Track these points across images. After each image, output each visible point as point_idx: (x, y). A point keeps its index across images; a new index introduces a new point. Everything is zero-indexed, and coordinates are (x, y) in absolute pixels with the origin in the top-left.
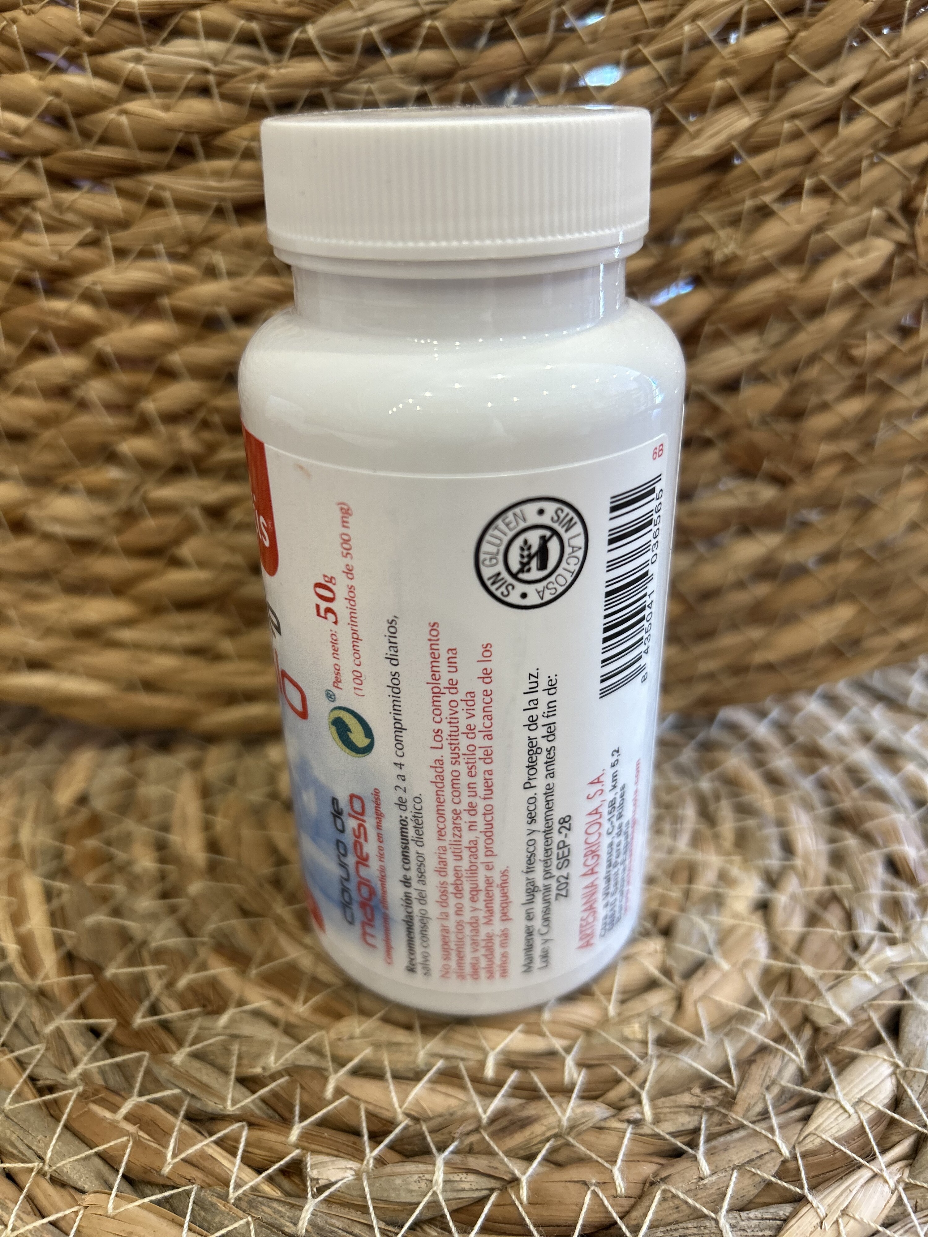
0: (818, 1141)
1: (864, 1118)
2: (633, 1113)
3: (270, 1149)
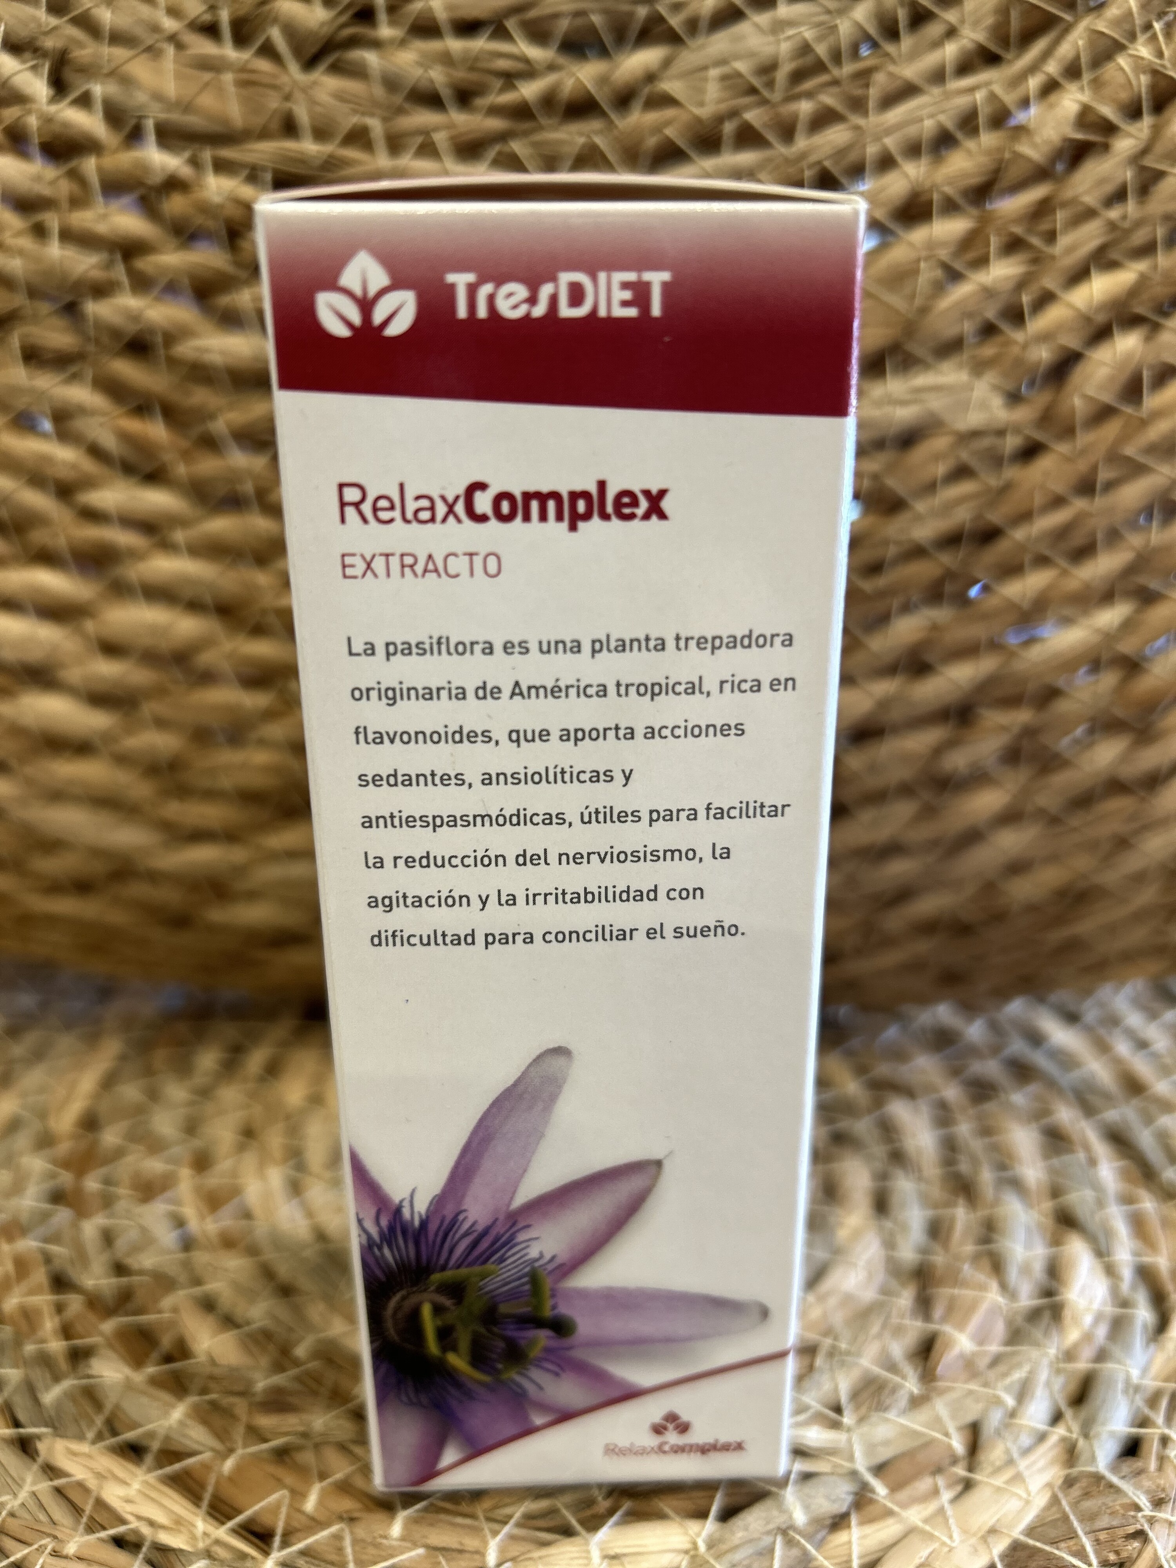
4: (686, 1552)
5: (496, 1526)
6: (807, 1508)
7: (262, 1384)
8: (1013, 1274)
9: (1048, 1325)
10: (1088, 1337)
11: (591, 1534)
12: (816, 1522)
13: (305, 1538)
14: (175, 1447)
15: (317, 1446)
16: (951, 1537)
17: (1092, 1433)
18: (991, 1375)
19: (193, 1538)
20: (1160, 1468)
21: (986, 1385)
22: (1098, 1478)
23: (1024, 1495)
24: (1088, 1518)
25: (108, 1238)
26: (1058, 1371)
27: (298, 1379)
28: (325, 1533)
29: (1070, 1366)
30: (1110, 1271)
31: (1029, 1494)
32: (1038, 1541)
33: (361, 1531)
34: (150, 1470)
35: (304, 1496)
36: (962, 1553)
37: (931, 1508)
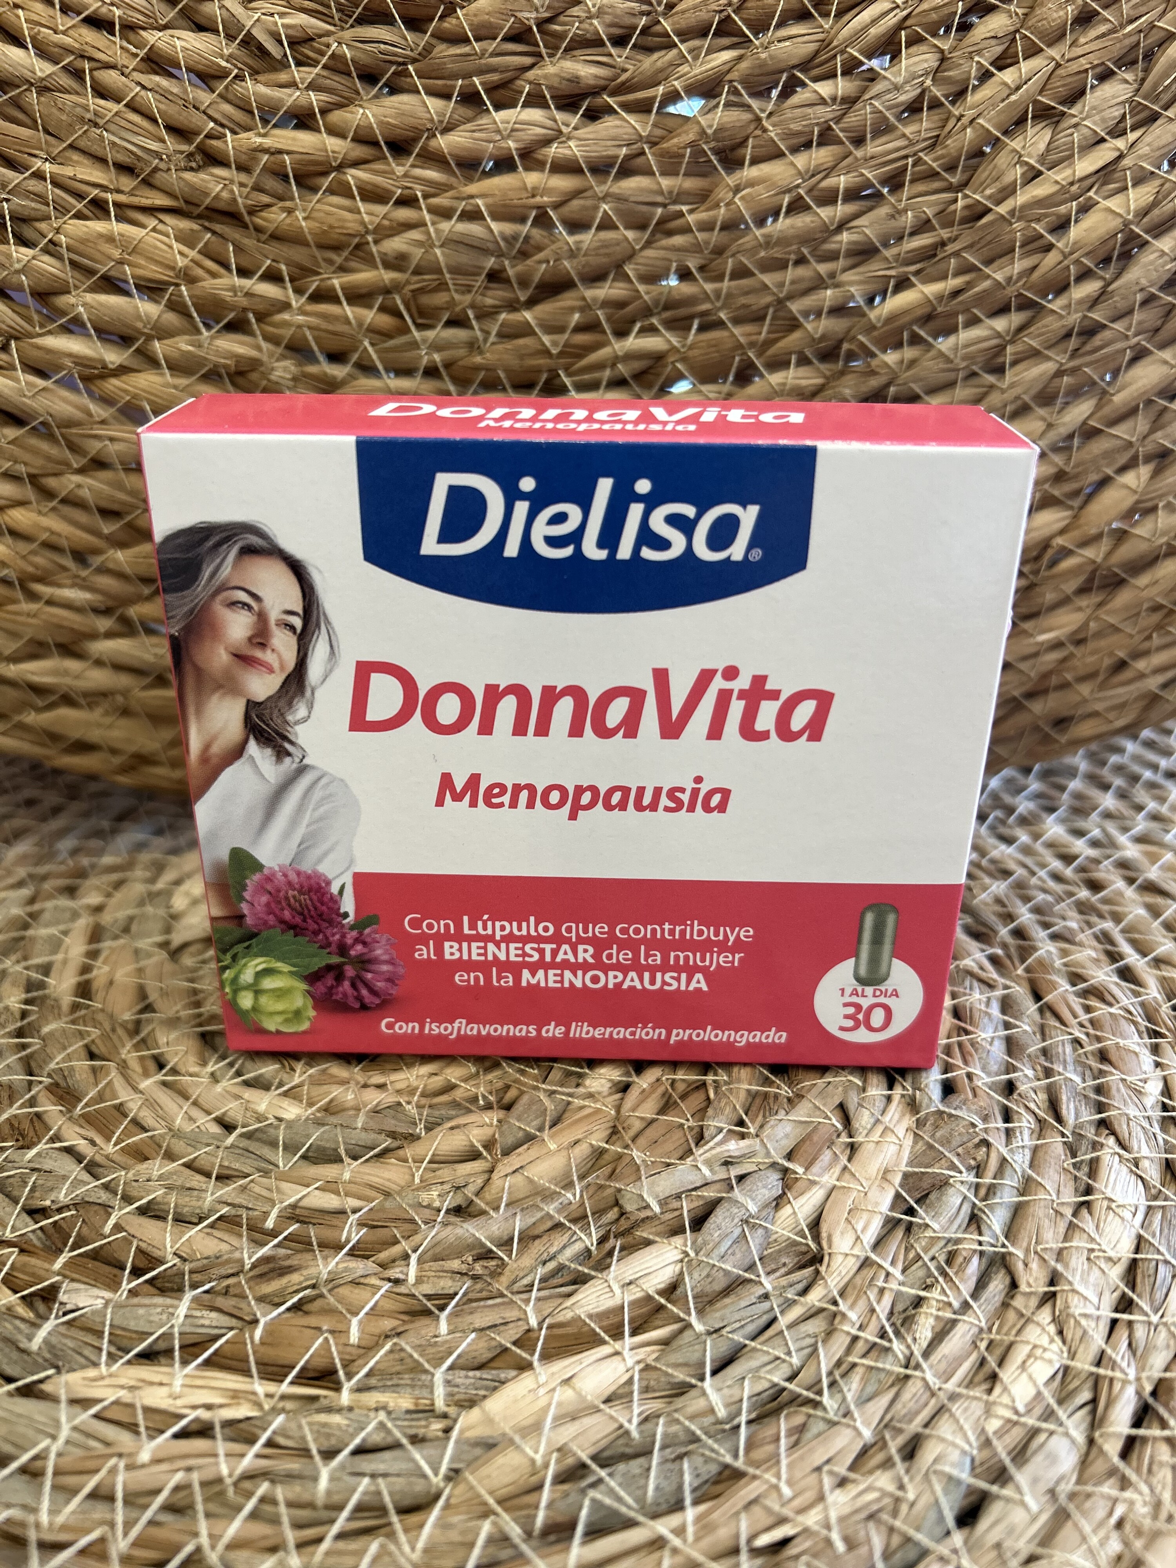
0: (569, 1315)
1: (628, 1298)
2: (395, 1273)
3: (33, 1275)
4: (681, 1261)
5: (524, 1296)
6: (753, 1199)
7: (250, 1259)
11: (605, 1273)
12: (765, 1206)
13: (367, 1364)
14: (194, 1338)
16: (862, 1185)
17: (921, 1087)
19: (257, 1403)
20: (975, 1095)
22: (940, 1113)
23: (897, 1141)
24: (946, 1141)
27: (283, 1245)
28: (382, 1352)
31: (900, 1140)
32: (921, 1168)
34: (184, 1365)
35: (347, 1332)
36: (873, 1194)
37: (837, 1170)
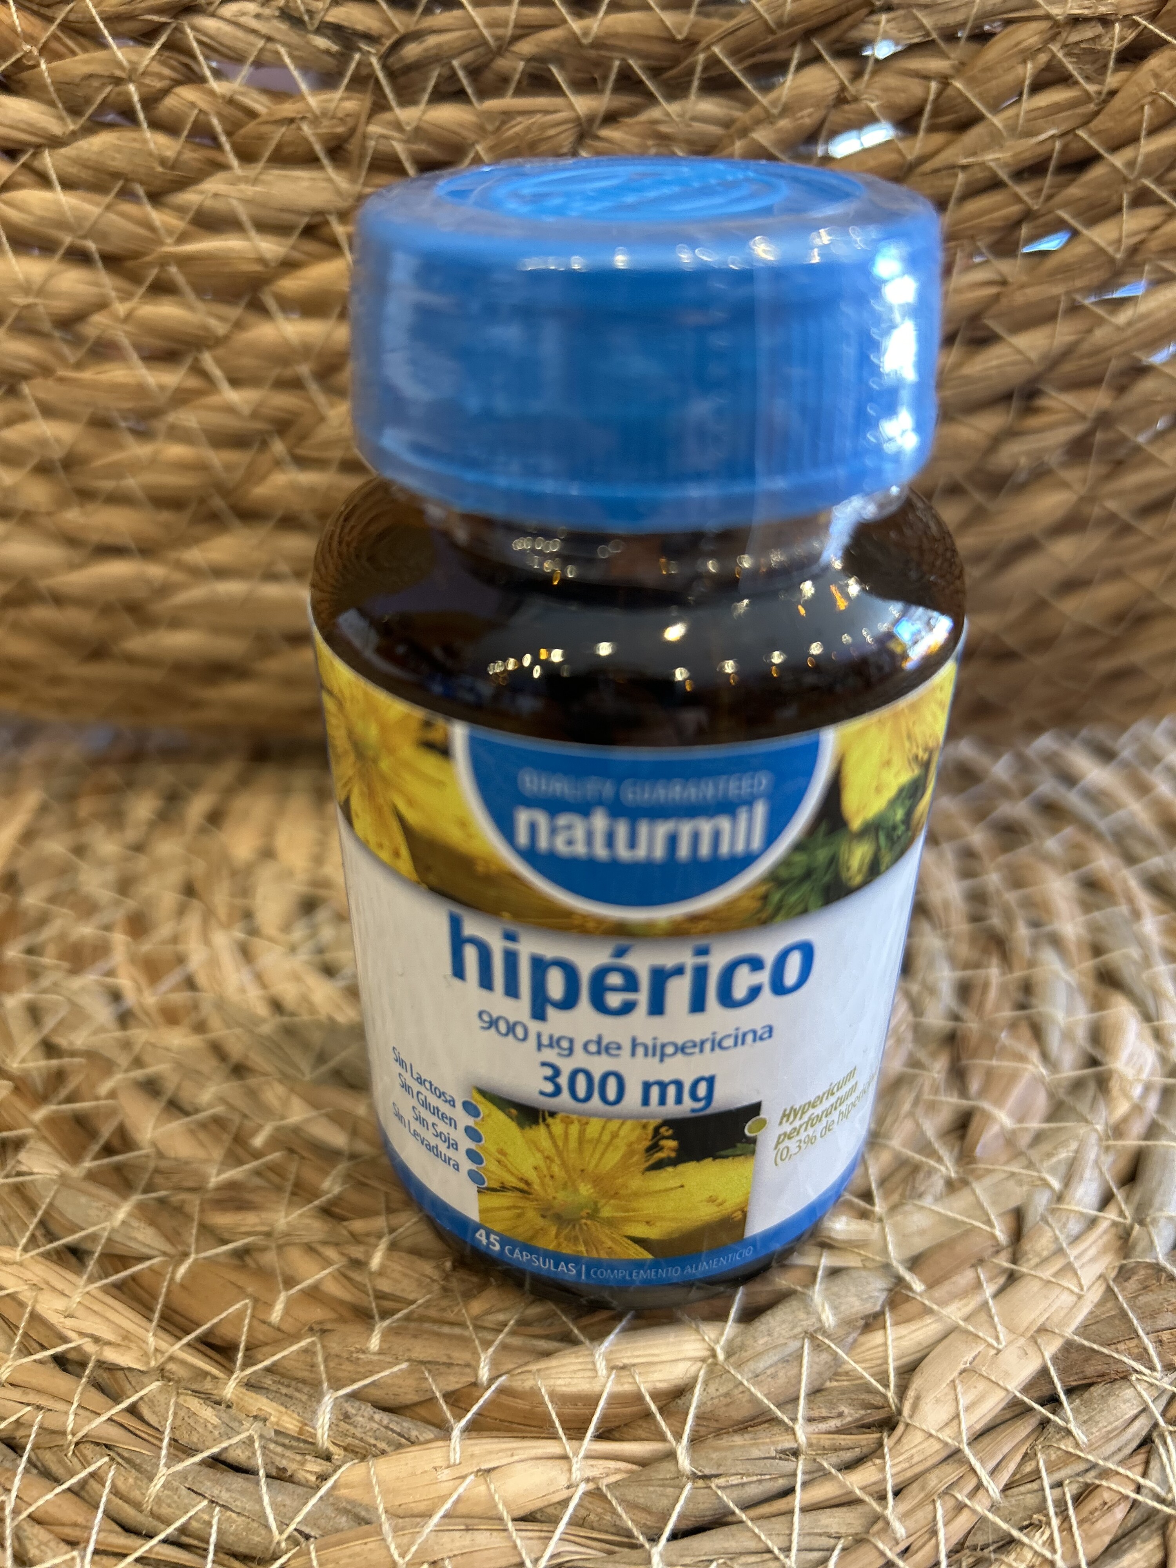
1: (611, 1388)
2: (359, 1252)
4: (703, 1360)
6: (835, 1308)
7: (216, 1178)
8: (1054, 1041)
9: (1095, 1098)
10: (1138, 1109)
11: (596, 1343)
12: (847, 1323)
13: (273, 1355)
14: (119, 1250)
15: (280, 1248)
16: (997, 1338)
17: (1148, 1219)
18: (1035, 1155)
19: (146, 1354)
21: (1030, 1165)
22: (1158, 1269)
23: (1077, 1290)
24: (1149, 1315)
25: (34, 1013)
26: (1107, 1149)
27: (258, 1173)
28: (295, 1348)
29: (1120, 1143)
30: (1158, 1036)
31: (1082, 1289)
32: (1094, 1342)
33: (334, 1346)
34: (91, 1280)
35: (270, 1305)
36: (1010, 1356)
37: (973, 1303)
